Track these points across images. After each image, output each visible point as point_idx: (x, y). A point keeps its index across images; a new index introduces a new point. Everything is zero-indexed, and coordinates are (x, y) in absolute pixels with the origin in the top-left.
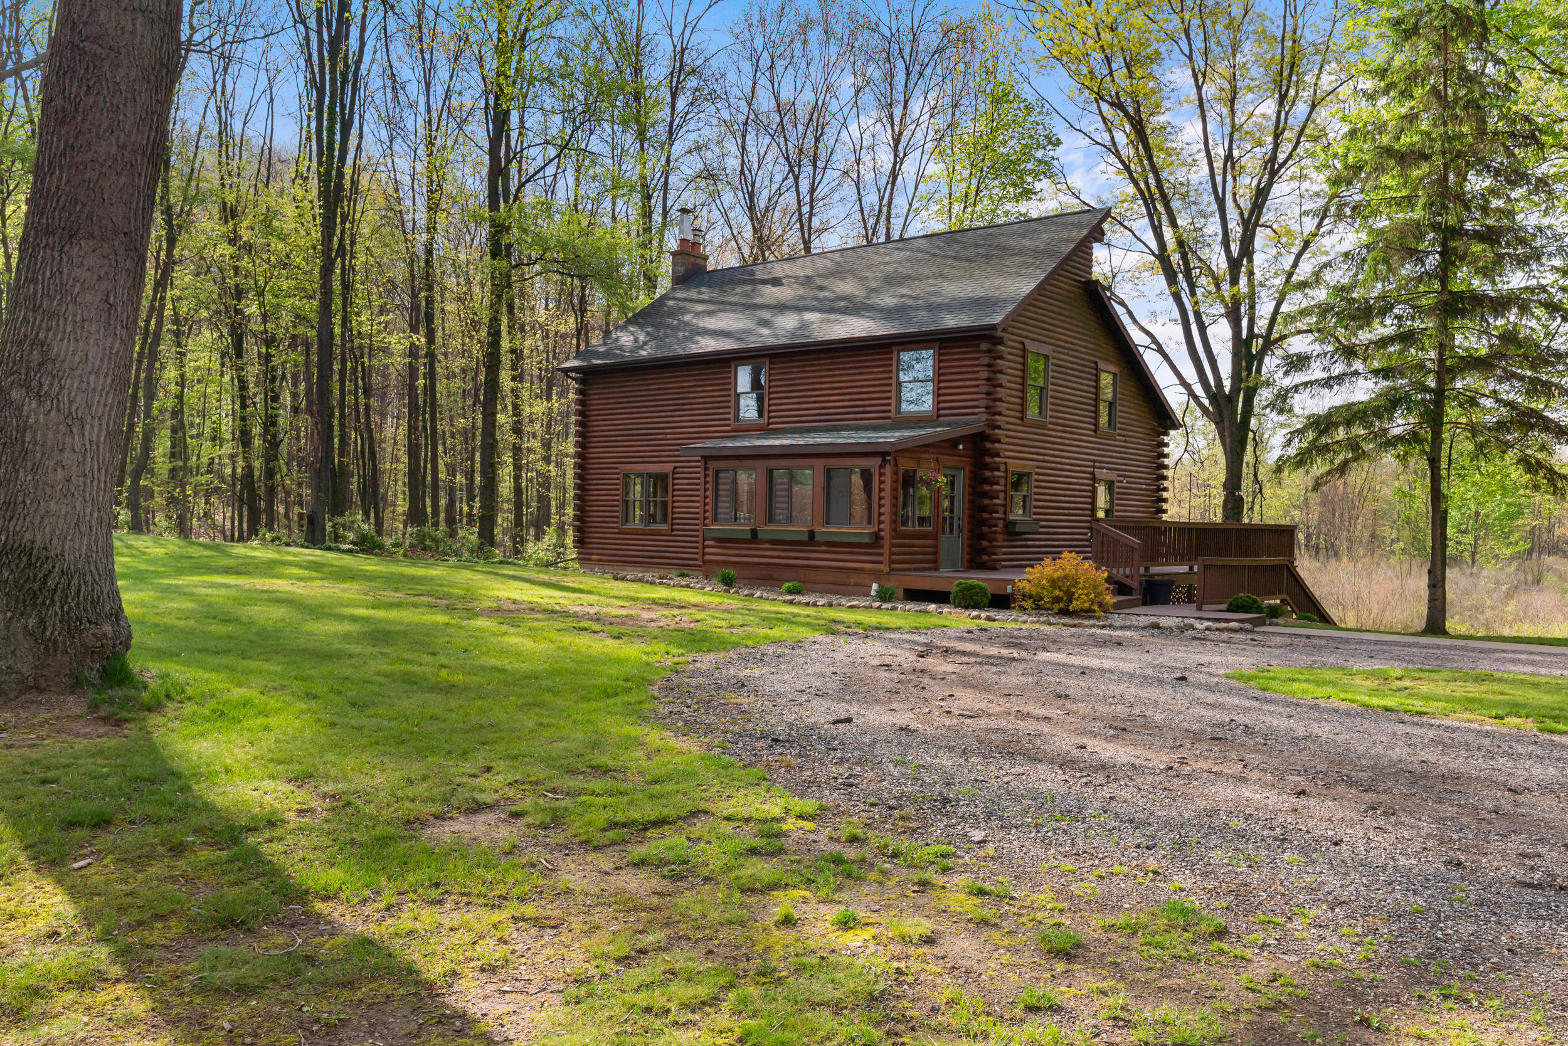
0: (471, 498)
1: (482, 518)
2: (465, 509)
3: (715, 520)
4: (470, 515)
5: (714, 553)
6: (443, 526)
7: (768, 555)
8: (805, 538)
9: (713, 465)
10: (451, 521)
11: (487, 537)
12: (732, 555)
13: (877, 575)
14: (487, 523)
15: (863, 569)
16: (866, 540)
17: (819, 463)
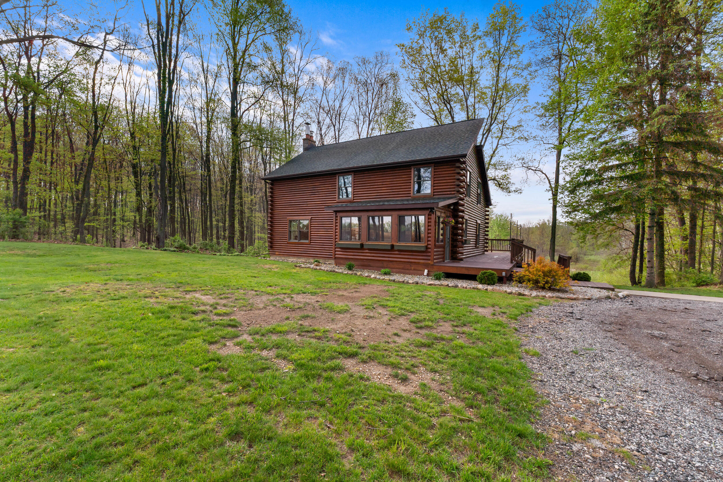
0: (225, 230)
1: (229, 237)
2: (223, 234)
3: (341, 239)
4: (224, 236)
5: (340, 254)
6: (215, 240)
7: (368, 255)
8: (389, 248)
9: (339, 215)
10: (218, 238)
11: (232, 245)
12: (350, 255)
13: (426, 266)
14: (231, 239)
15: (419, 263)
16: (423, 249)
17: (396, 213)
